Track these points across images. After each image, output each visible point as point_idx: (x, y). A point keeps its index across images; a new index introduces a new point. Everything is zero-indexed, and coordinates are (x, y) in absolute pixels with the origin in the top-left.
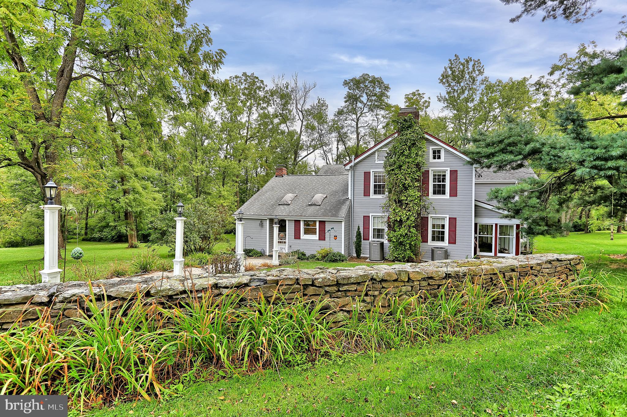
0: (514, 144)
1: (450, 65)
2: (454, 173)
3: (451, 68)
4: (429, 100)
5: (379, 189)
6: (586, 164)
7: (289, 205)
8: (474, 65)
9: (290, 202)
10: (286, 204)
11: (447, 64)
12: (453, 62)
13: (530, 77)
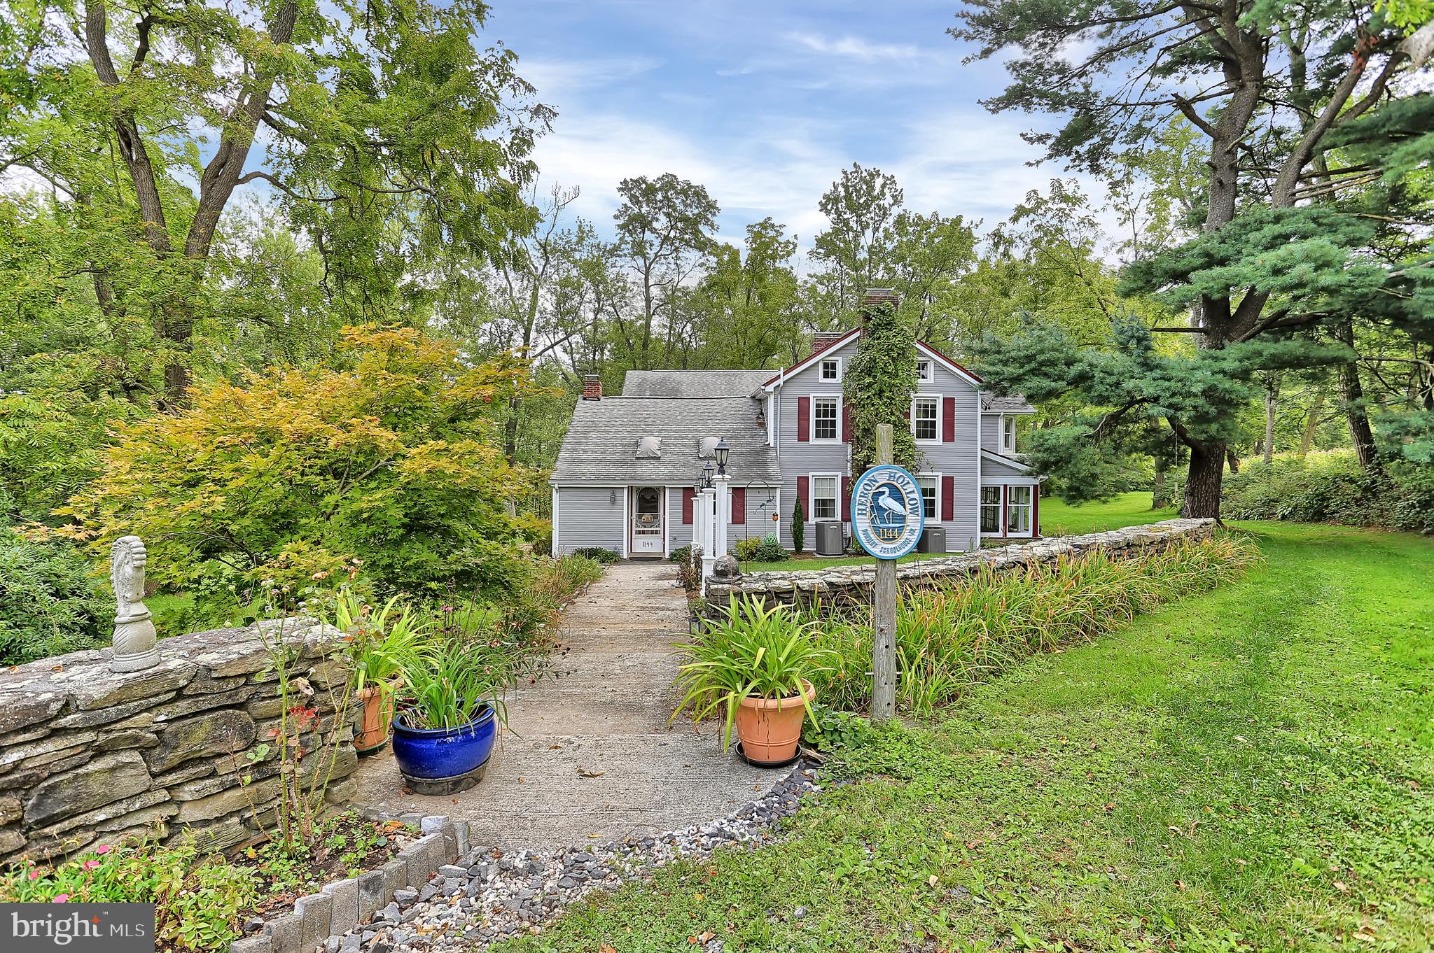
0: (1052, 363)
1: (844, 180)
2: (949, 403)
3: (846, 187)
4: (795, 241)
5: (826, 430)
6: (1162, 401)
7: (659, 458)
8: (884, 186)
9: (659, 453)
10: (653, 458)
11: (839, 179)
12: (850, 177)
13: (981, 222)
